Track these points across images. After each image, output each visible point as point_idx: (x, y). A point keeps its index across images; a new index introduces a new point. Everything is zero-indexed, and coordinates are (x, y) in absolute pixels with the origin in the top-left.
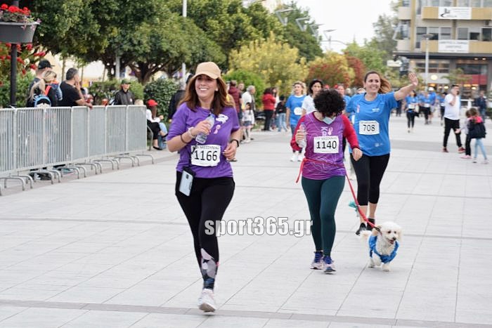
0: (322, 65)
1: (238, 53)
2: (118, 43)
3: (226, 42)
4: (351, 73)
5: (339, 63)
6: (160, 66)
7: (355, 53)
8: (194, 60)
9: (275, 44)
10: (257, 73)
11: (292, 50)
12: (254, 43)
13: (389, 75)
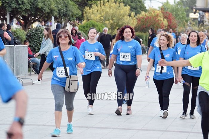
0: (146, 17)
1: (90, 9)
2: (8, 3)
3: (81, 2)
4: (165, 22)
5: (157, 15)
6: (37, 18)
7: (168, 9)
8: (60, 15)
9: (114, 4)
10: (102, 23)
11: (126, 7)
12: (101, 2)
13: (190, 24)
